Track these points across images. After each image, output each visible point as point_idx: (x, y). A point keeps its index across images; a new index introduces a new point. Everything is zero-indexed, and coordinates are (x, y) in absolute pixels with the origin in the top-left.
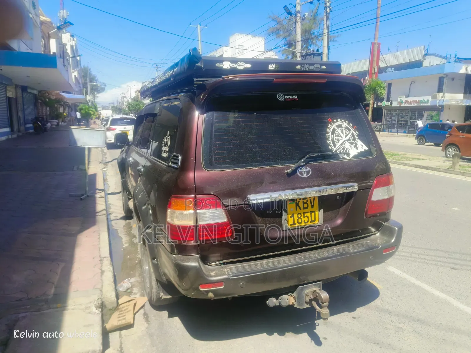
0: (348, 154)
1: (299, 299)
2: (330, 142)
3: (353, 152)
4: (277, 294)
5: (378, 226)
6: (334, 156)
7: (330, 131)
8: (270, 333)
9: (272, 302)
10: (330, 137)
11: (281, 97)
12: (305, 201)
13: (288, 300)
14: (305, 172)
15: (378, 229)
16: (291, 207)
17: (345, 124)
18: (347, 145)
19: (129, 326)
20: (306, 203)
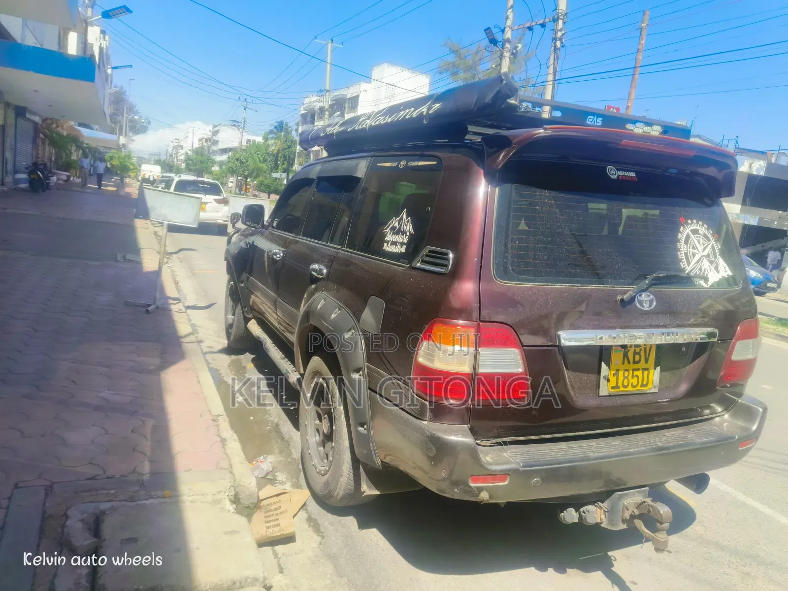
0: (706, 280)
1: (610, 513)
2: (681, 255)
3: (714, 277)
4: (578, 502)
5: (728, 404)
6: (687, 280)
7: (682, 237)
8: (543, 568)
9: (570, 516)
10: (682, 247)
11: (613, 173)
12: (638, 350)
13: (595, 514)
14: (646, 301)
15: (726, 409)
16: (617, 357)
17: (703, 229)
18: (706, 264)
19: (289, 539)
20: (639, 353)
